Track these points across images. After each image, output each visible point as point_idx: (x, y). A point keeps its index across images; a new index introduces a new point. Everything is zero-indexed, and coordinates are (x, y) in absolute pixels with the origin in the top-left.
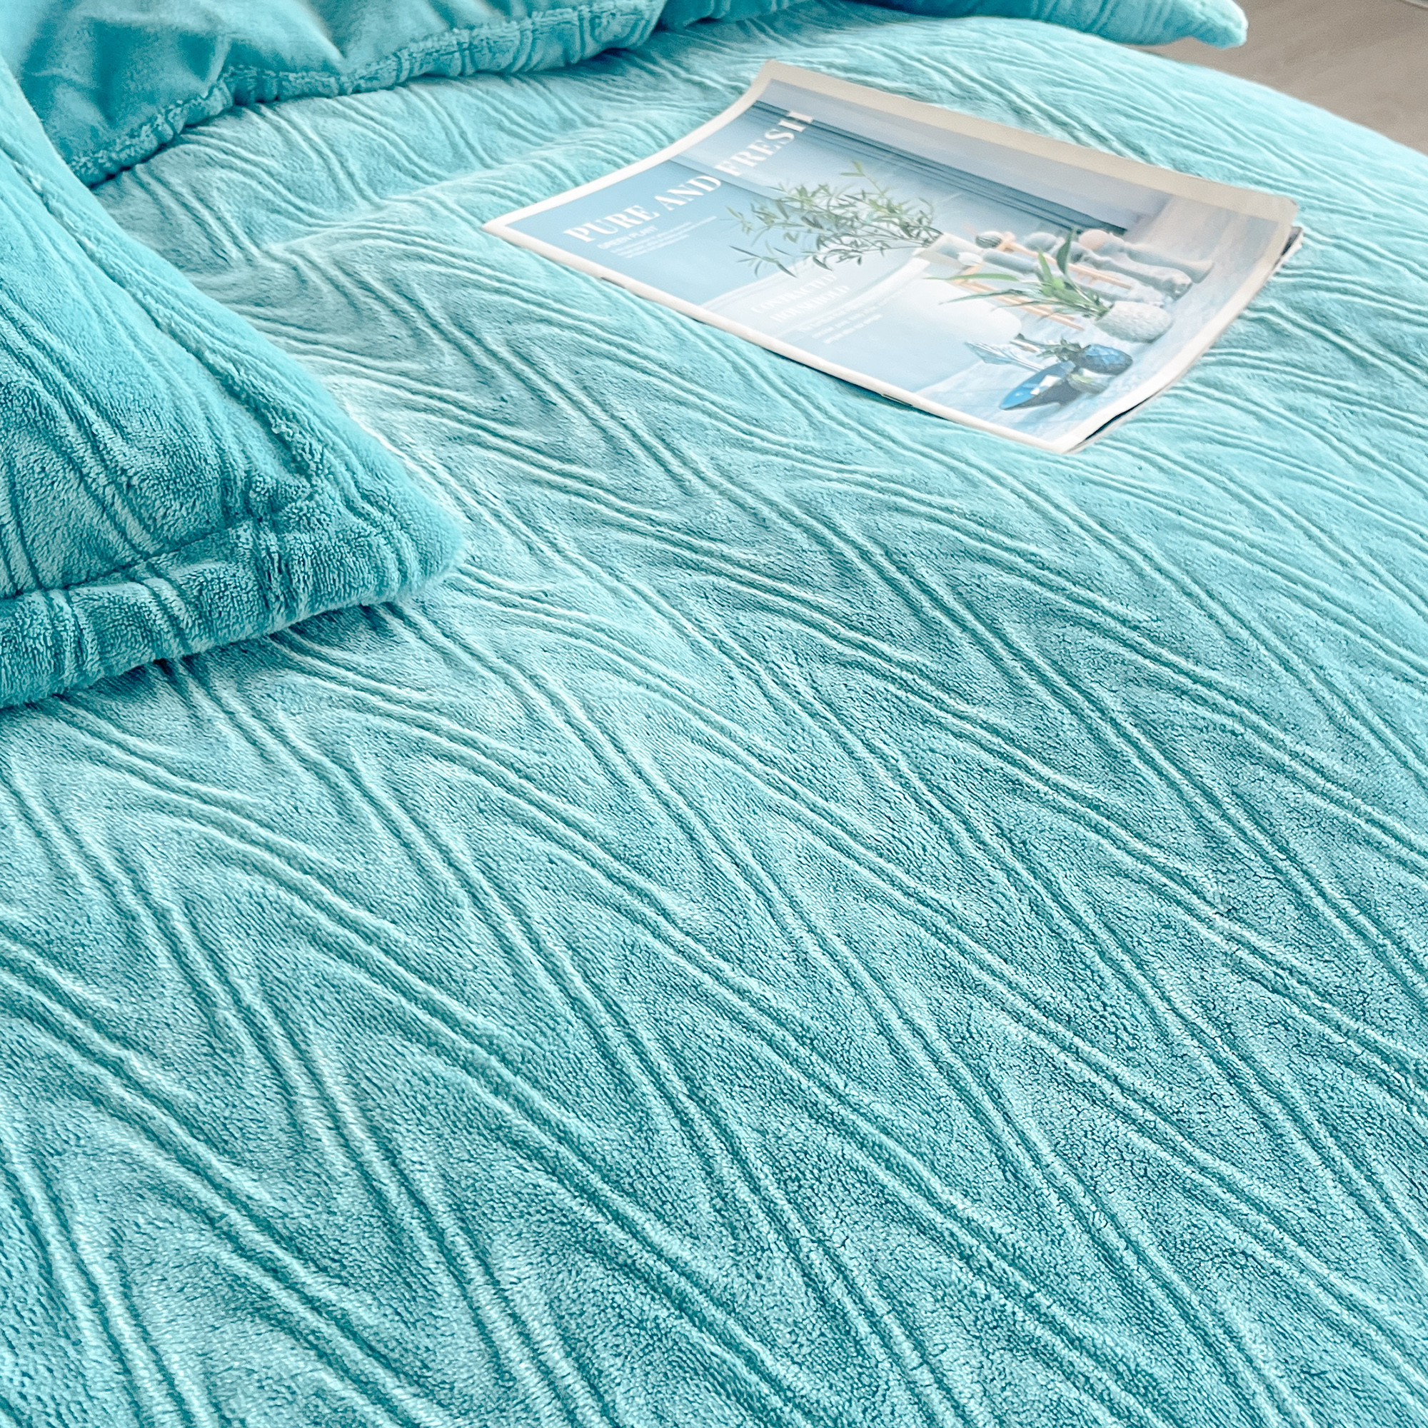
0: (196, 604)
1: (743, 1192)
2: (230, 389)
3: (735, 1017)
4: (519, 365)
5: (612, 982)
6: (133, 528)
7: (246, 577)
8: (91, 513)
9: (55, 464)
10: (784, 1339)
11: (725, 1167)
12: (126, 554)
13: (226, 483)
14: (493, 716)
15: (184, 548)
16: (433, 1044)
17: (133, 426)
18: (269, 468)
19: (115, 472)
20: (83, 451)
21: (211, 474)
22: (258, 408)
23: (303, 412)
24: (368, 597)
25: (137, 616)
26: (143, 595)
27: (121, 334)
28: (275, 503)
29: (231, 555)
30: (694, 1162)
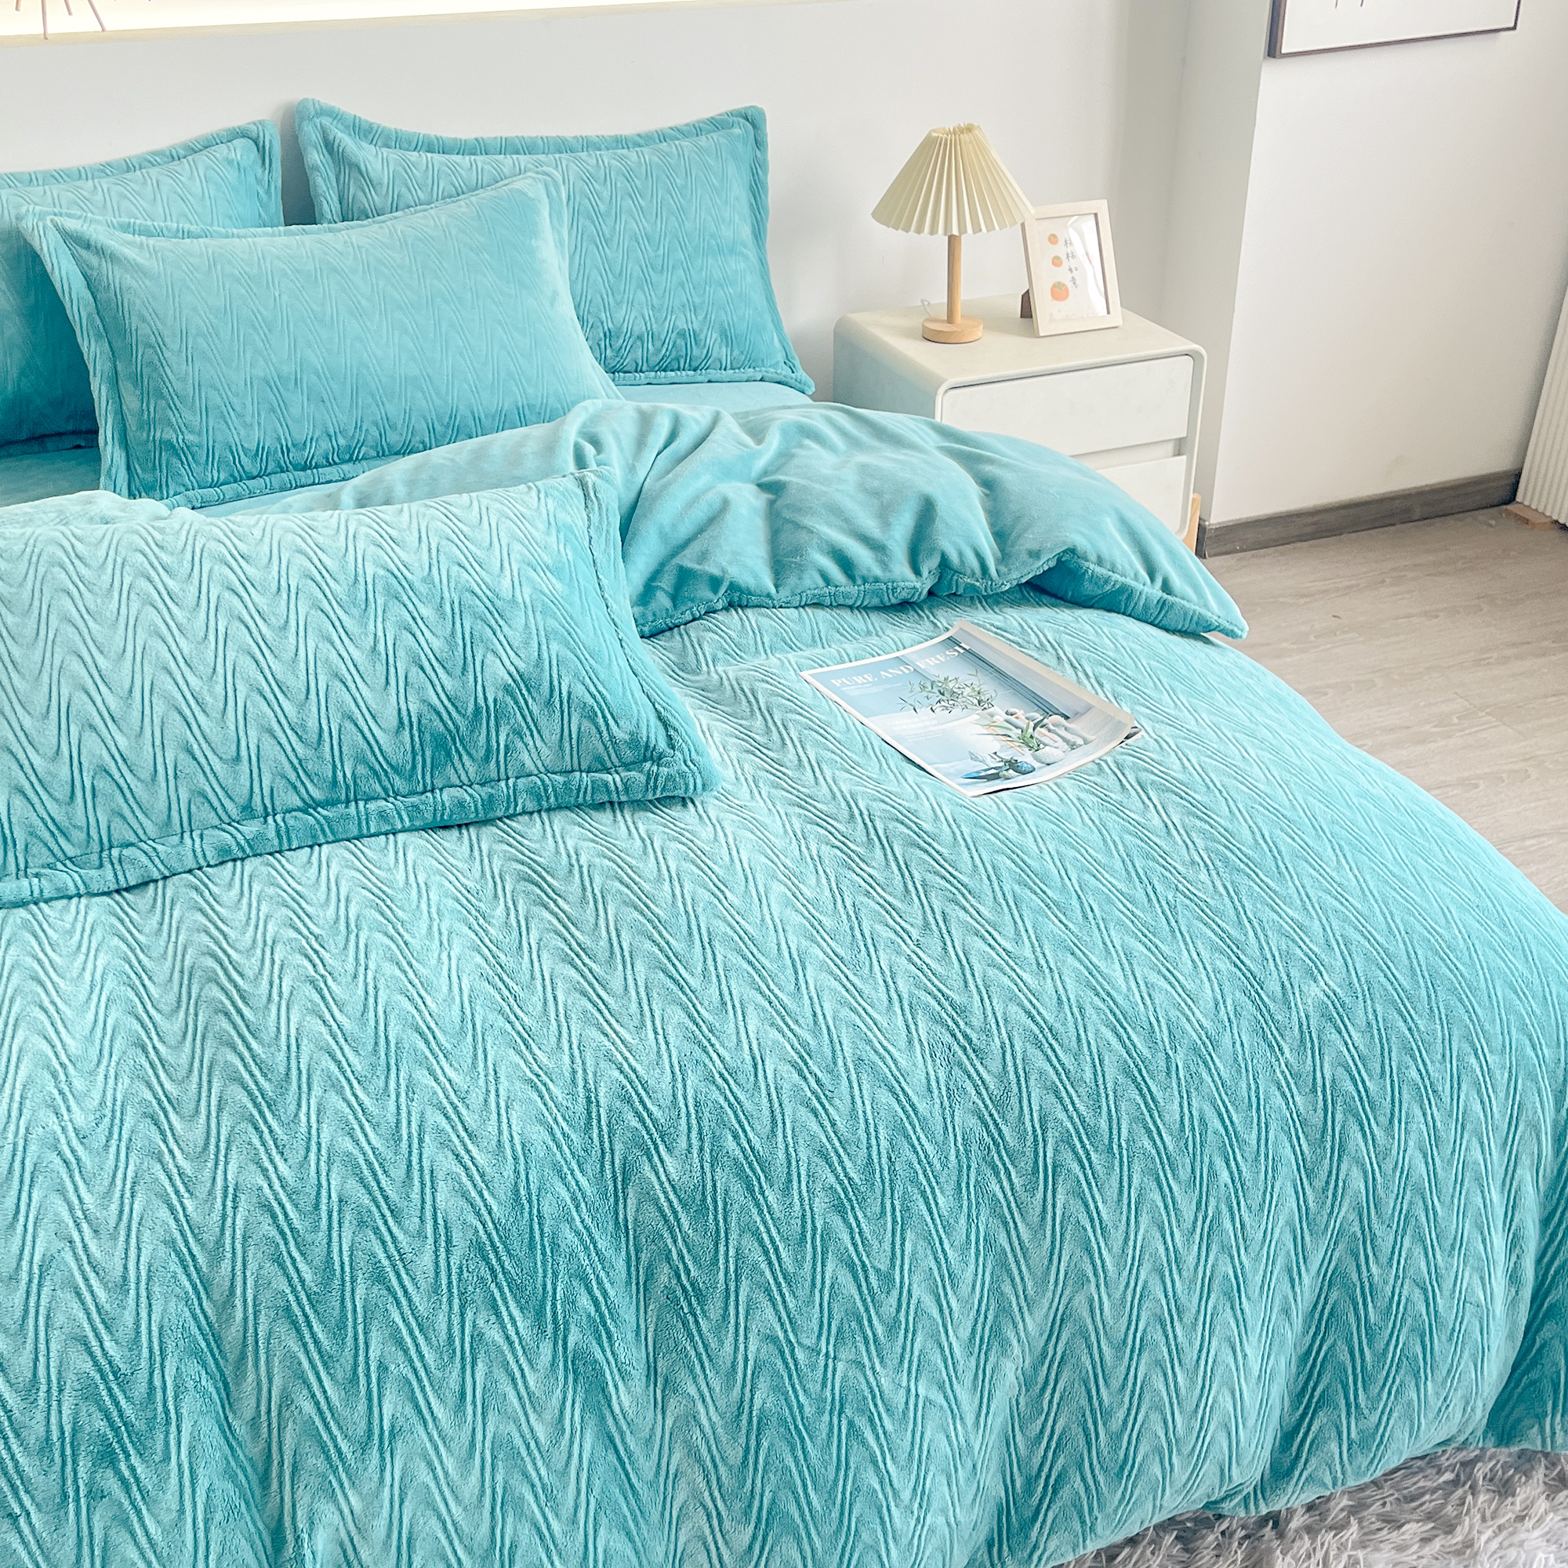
0: (625, 784)
1: (712, 969)
2: (660, 717)
3: (732, 928)
4: (782, 728)
5: (699, 910)
6: (613, 756)
7: (643, 778)
8: (601, 749)
9: (594, 731)
10: (706, 1003)
11: (710, 961)
12: (609, 765)
13: (647, 746)
14: (704, 835)
15: (627, 766)
16: (642, 913)
17: (621, 723)
18: (662, 745)
19: (612, 737)
20: (603, 728)
21: (643, 744)
22: (666, 725)
23: (681, 729)
24: (680, 793)
25: (606, 785)
26: (609, 778)
27: (628, 693)
28: (661, 756)
29: (641, 772)
30: (701, 959)
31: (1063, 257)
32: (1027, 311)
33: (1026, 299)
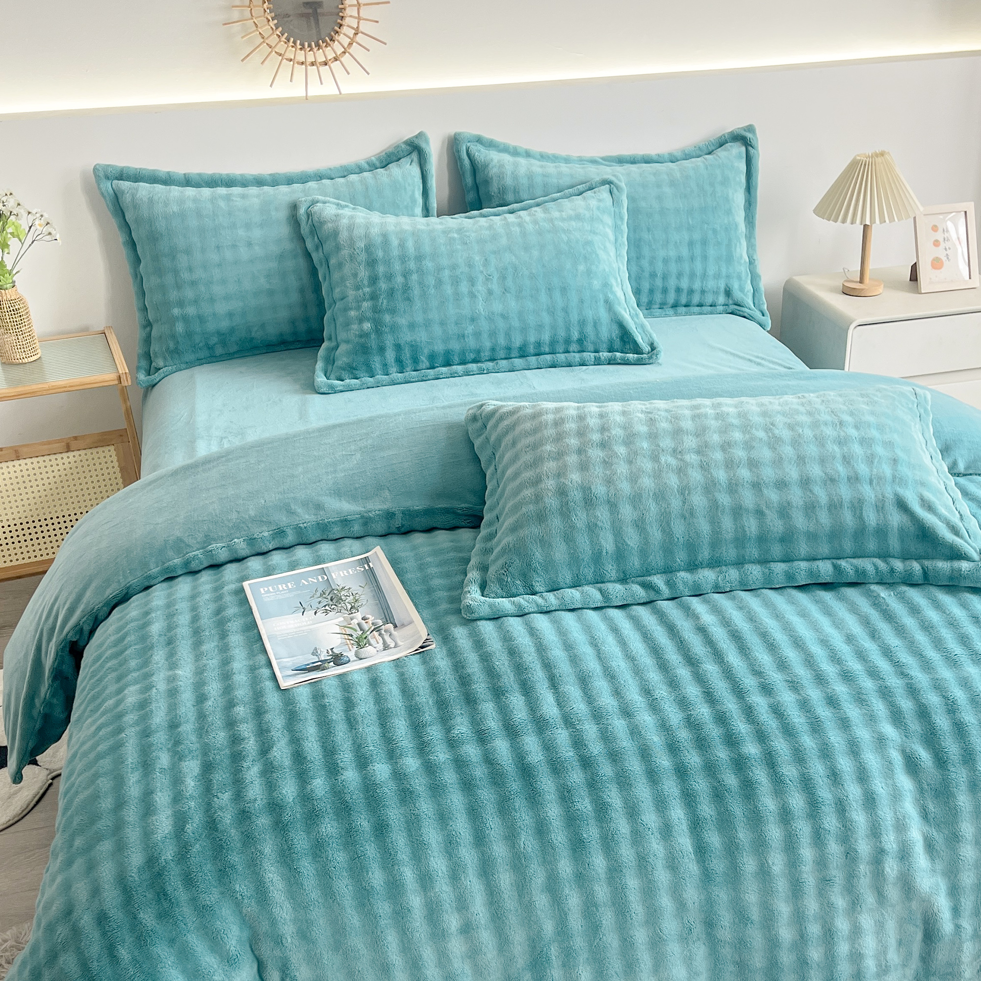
31: (941, 240)
32: (914, 277)
33: (914, 268)
